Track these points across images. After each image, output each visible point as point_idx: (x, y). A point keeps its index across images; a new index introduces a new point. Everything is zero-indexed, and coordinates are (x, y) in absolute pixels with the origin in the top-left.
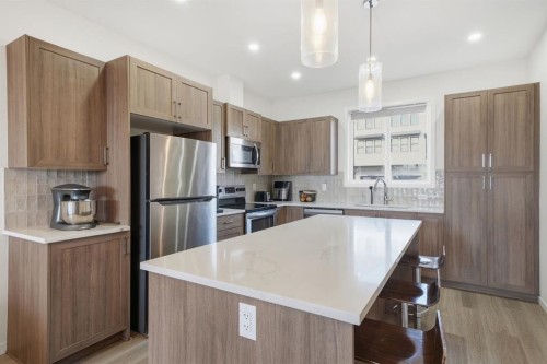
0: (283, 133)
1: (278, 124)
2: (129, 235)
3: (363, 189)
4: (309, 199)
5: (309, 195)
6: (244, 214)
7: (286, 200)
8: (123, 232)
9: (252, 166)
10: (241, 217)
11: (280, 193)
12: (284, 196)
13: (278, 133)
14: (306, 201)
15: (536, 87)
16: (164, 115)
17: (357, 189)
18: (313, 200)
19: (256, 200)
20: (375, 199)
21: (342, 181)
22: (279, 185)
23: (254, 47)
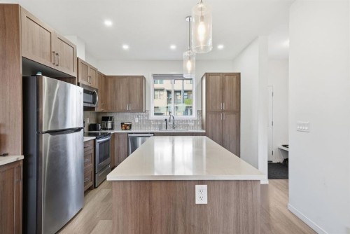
0: (109, 83)
1: (105, 77)
2: (21, 163)
3: (161, 121)
4: (128, 127)
5: (128, 125)
6: (95, 140)
7: (112, 129)
8: (18, 162)
9: (93, 106)
10: (92, 142)
11: (107, 124)
12: (109, 127)
13: (106, 84)
14: (126, 129)
15: (239, 74)
16: (46, 62)
17: (157, 121)
18: (130, 128)
19: (89, 130)
20: (168, 126)
21: (148, 116)
22: (106, 119)
23: (108, 23)
